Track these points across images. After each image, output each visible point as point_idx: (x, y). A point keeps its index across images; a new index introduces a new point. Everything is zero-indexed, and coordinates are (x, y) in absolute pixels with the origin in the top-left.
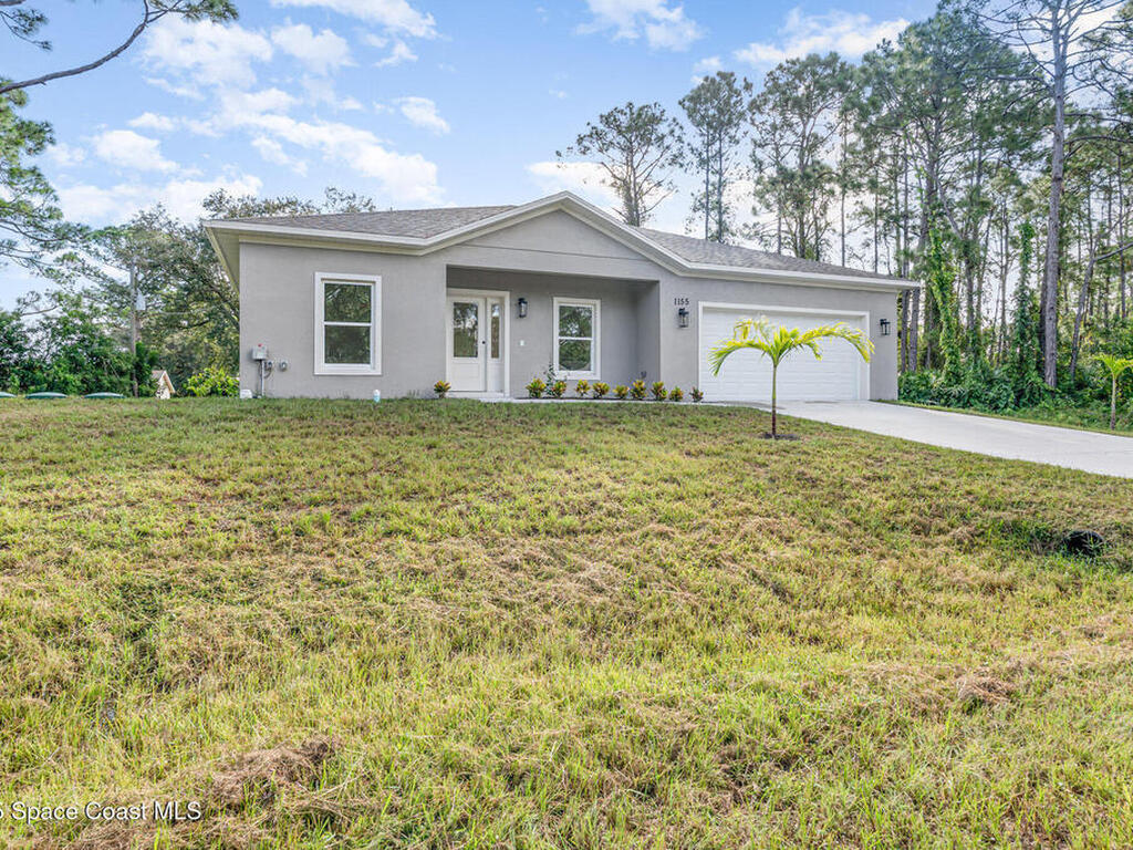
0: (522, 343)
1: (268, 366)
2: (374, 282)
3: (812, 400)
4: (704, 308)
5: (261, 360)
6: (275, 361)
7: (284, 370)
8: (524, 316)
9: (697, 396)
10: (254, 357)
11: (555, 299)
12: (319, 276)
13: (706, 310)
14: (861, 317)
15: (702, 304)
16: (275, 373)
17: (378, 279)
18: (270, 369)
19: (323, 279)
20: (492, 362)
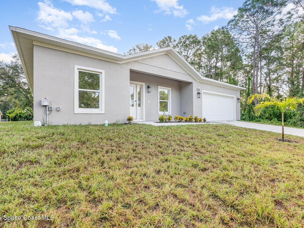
0: (149, 102)
1: (50, 109)
2: (101, 73)
5: (46, 106)
6: (54, 107)
7: (59, 111)
8: (150, 92)
10: (42, 104)
11: (159, 87)
12: (76, 67)
13: (205, 93)
15: (203, 91)
16: (54, 113)
17: (103, 71)
18: (51, 111)
19: (78, 69)
20: (139, 108)
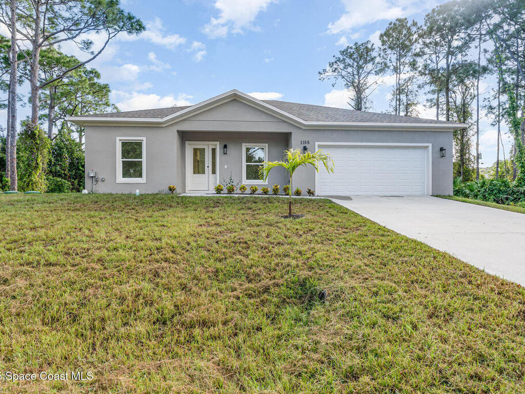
0: (226, 167)
2: (142, 140)
3: (389, 195)
4: (319, 145)
5: (93, 177)
6: (100, 177)
7: (103, 181)
8: (226, 153)
9: (310, 193)
11: (243, 144)
12: (118, 138)
13: (320, 146)
14: (427, 147)
15: (317, 144)
16: (100, 183)
17: (144, 139)
18: (97, 181)
19: (120, 140)
20: (211, 176)
